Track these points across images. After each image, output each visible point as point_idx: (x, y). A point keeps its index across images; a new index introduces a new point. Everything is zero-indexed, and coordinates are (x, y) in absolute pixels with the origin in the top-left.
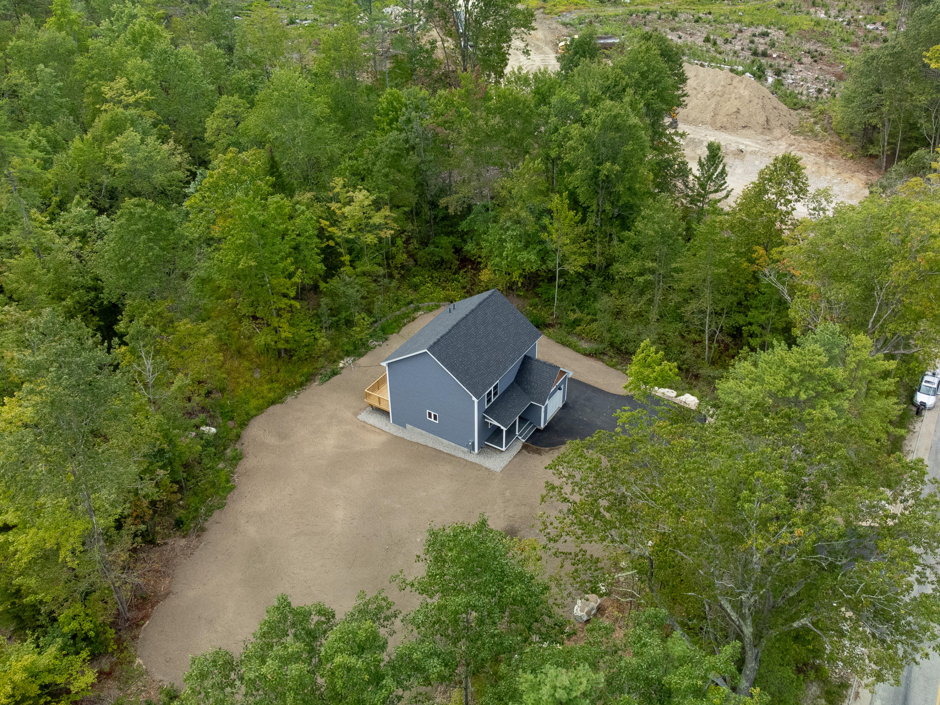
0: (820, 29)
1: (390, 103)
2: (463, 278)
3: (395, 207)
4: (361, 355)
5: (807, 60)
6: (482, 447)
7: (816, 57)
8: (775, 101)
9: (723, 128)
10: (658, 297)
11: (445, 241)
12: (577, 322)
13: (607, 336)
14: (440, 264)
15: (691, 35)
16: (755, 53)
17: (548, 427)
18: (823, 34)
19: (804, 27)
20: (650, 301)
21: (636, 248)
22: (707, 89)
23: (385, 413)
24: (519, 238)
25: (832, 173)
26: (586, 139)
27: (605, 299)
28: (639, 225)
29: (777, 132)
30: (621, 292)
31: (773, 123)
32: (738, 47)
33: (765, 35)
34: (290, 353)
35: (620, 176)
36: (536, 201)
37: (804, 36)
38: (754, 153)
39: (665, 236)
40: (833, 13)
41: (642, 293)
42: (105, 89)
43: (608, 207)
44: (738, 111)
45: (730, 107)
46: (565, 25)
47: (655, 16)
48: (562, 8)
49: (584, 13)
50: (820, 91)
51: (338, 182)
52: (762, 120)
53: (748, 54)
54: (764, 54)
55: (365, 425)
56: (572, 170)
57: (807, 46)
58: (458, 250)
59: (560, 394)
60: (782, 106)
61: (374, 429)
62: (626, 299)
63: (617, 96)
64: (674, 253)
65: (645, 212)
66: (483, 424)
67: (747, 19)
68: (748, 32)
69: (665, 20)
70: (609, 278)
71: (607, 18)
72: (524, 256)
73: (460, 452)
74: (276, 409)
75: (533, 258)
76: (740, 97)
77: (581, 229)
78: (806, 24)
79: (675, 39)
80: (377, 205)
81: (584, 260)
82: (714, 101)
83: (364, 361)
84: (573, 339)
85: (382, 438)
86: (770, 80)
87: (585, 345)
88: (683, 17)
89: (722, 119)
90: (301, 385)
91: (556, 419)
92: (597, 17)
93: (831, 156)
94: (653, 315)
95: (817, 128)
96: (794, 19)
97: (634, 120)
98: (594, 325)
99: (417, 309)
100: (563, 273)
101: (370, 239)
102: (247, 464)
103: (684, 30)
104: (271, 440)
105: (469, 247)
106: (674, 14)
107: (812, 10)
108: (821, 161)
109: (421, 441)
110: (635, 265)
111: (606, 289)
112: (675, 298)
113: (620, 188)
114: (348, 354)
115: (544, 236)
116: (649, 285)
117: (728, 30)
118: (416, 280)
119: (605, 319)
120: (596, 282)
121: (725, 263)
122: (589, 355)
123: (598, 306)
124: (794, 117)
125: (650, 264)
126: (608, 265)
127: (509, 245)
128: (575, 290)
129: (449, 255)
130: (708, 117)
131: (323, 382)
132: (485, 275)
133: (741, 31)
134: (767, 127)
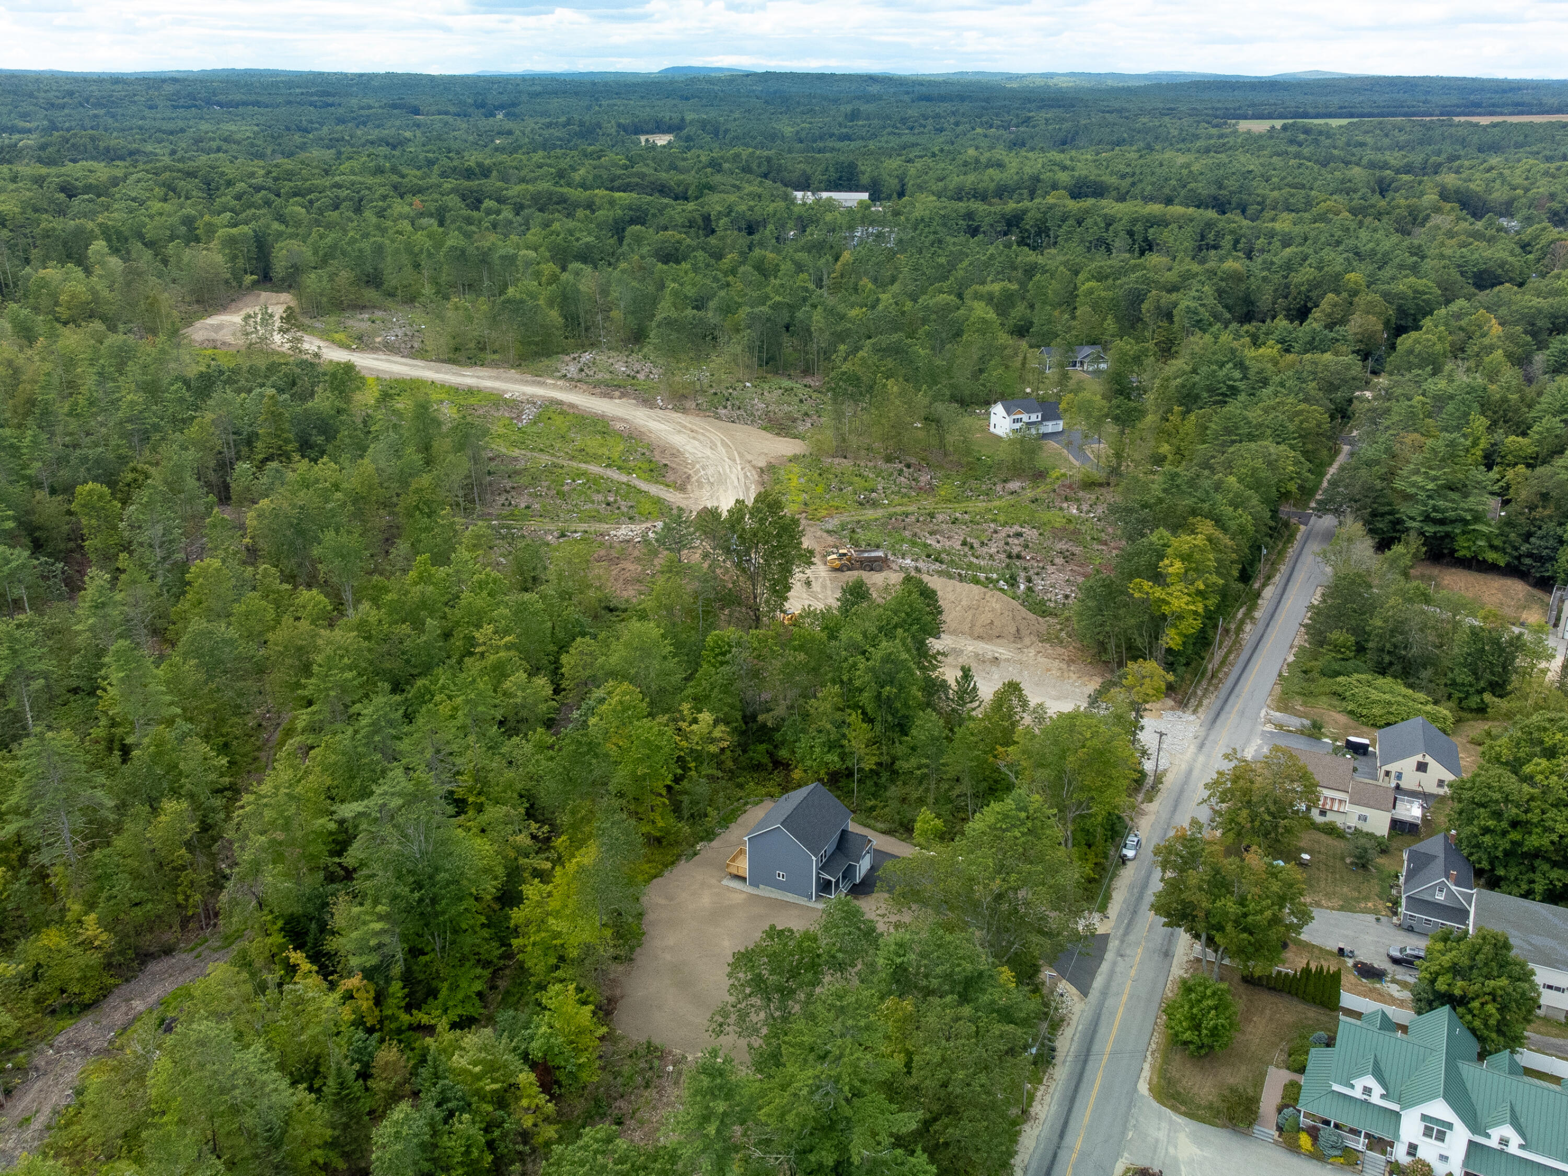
0: (1072, 527)
1: (716, 642)
2: (778, 777)
3: (727, 723)
4: (711, 840)
5: (1059, 561)
6: (818, 896)
7: (1068, 557)
8: (1024, 612)
9: (980, 638)
10: (933, 786)
11: (762, 747)
12: (873, 808)
13: (897, 817)
14: (758, 767)
15: (949, 538)
16: (1010, 556)
17: (863, 882)
18: (1073, 532)
19: (1057, 525)
20: (927, 790)
21: (914, 749)
22: (964, 603)
23: (743, 879)
24: (824, 744)
25: (1074, 677)
26: (872, 670)
27: (893, 788)
28: (914, 732)
29: (1027, 641)
30: (904, 784)
31: (1024, 632)
32: (993, 550)
33: (1019, 535)
34: (659, 840)
35: (897, 696)
36: (838, 716)
37: (1059, 534)
38: (1008, 660)
39: (934, 739)
40: (1085, 507)
41: (920, 783)
42: (477, 635)
43: (890, 718)
44: (992, 623)
45: (985, 618)
46: (828, 532)
47: (913, 518)
48: (824, 513)
49: (845, 517)
50: (1067, 597)
51: (686, 707)
52: (1013, 630)
53: (1003, 556)
54: (1019, 557)
55: (728, 888)
56: (861, 690)
57: (1061, 546)
58: (771, 755)
59: (868, 856)
60: (1031, 616)
61: (734, 890)
62: (907, 789)
63: (890, 635)
64: (940, 752)
65: (918, 722)
66: (818, 878)
67: (1002, 518)
68: (1003, 534)
69: (924, 522)
70: (895, 773)
71: (868, 522)
72: (829, 758)
73: (803, 901)
74: (659, 880)
75: (836, 759)
76: (993, 610)
77: (870, 735)
78: (1059, 522)
79: (934, 543)
80: (716, 722)
81: (875, 759)
82: (970, 613)
83: (714, 844)
84: (872, 822)
85: (743, 896)
86: (1022, 587)
87: (880, 825)
88: (940, 517)
89: (978, 630)
90: (673, 863)
91: (866, 876)
92: (859, 522)
93: (1073, 661)
94: (931, 800)
95: (1063, 634)
96: (1045, 516)
97: (904, 656)
98: (887, 810)
99: (746, 804)
100: (860, 770)
101: (713, 749)
102: (650, 917)
103: (941, 532)
104: (662, 901)
105: (783, 753)
106: (932, 516)
107: (1065, 505)
108: (1065, 666)
109: (773, 896)
110: (914, 762)
111: (893, 781)
112: (945, 786)
113: (898, 705)
114: (702, 839)
115: (845, 742)
116: (925, 776)
117: (984, 531)
118: (741, 780)
119: (894, 804)
120: (885, 775)
121: (977, 758)
122: (884, 832)
123: (888, 794)
124: (1043, 624)
125: (924, 761)
126: (893, 763)
127: (817, 750)
128: (869, 783)
129: (766, 760)
130: (966, 628)
131: (688, 860)
132: (797, 774)
133: (996, 532)
134: (1018, 636)
